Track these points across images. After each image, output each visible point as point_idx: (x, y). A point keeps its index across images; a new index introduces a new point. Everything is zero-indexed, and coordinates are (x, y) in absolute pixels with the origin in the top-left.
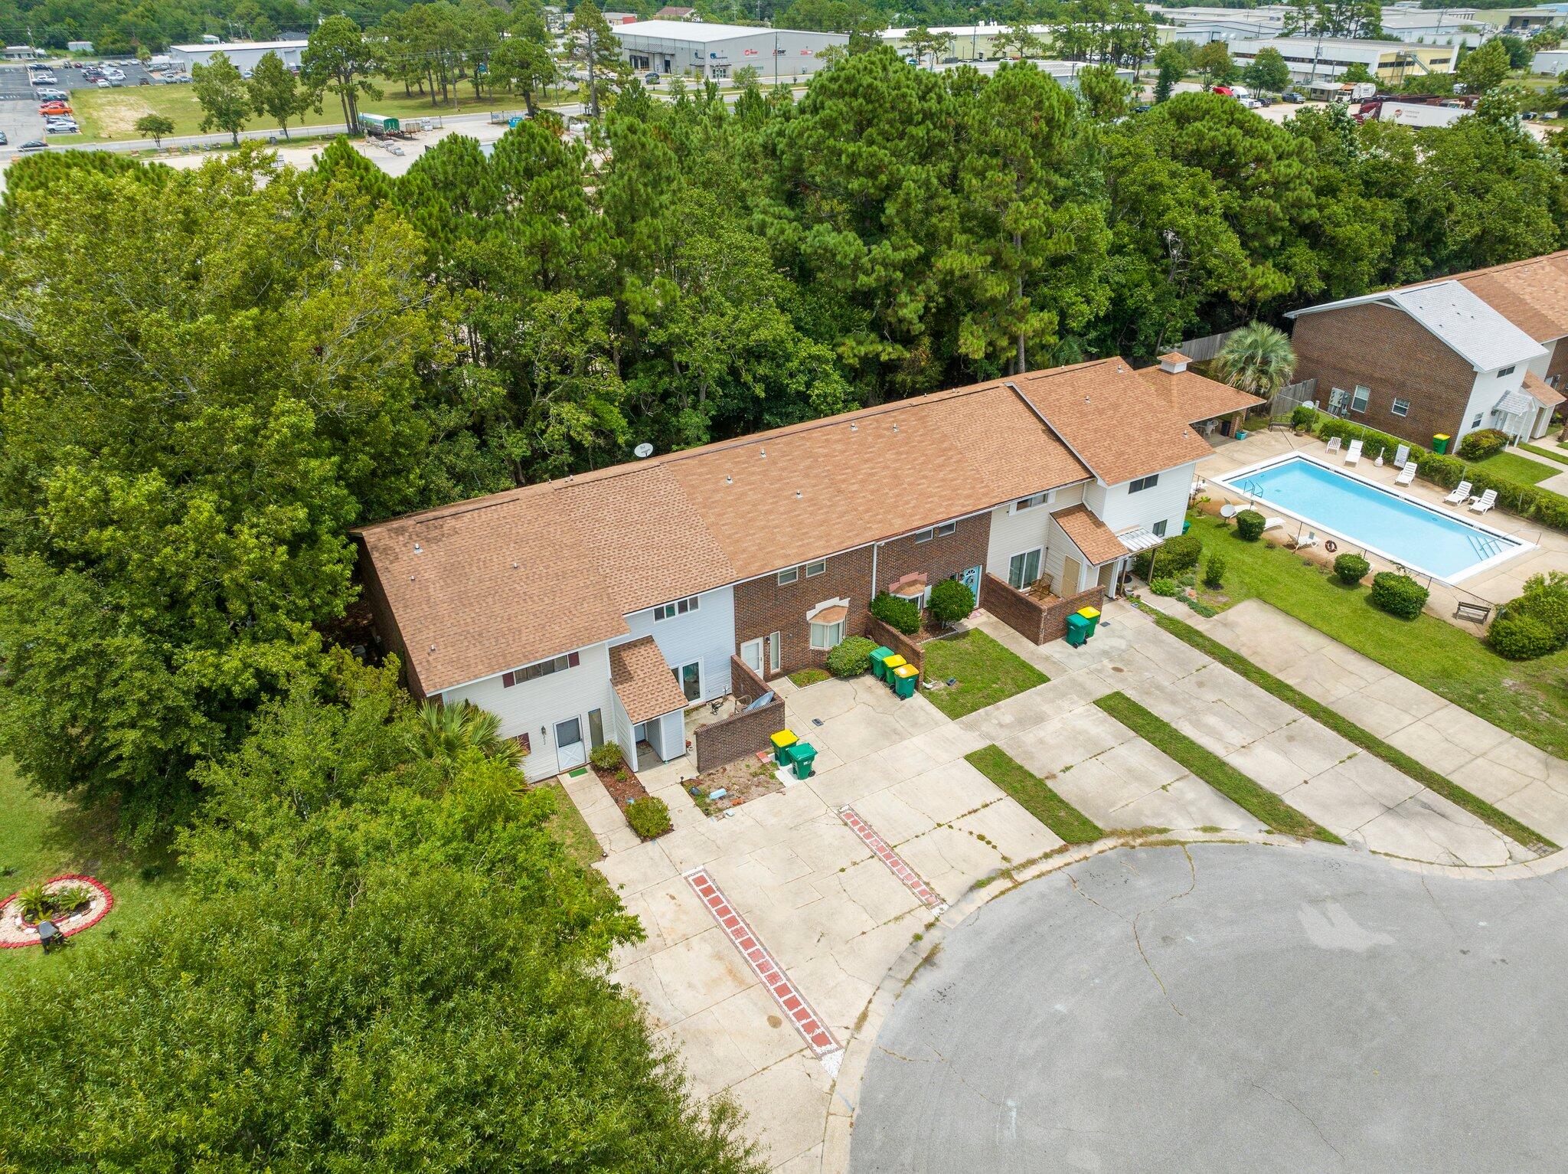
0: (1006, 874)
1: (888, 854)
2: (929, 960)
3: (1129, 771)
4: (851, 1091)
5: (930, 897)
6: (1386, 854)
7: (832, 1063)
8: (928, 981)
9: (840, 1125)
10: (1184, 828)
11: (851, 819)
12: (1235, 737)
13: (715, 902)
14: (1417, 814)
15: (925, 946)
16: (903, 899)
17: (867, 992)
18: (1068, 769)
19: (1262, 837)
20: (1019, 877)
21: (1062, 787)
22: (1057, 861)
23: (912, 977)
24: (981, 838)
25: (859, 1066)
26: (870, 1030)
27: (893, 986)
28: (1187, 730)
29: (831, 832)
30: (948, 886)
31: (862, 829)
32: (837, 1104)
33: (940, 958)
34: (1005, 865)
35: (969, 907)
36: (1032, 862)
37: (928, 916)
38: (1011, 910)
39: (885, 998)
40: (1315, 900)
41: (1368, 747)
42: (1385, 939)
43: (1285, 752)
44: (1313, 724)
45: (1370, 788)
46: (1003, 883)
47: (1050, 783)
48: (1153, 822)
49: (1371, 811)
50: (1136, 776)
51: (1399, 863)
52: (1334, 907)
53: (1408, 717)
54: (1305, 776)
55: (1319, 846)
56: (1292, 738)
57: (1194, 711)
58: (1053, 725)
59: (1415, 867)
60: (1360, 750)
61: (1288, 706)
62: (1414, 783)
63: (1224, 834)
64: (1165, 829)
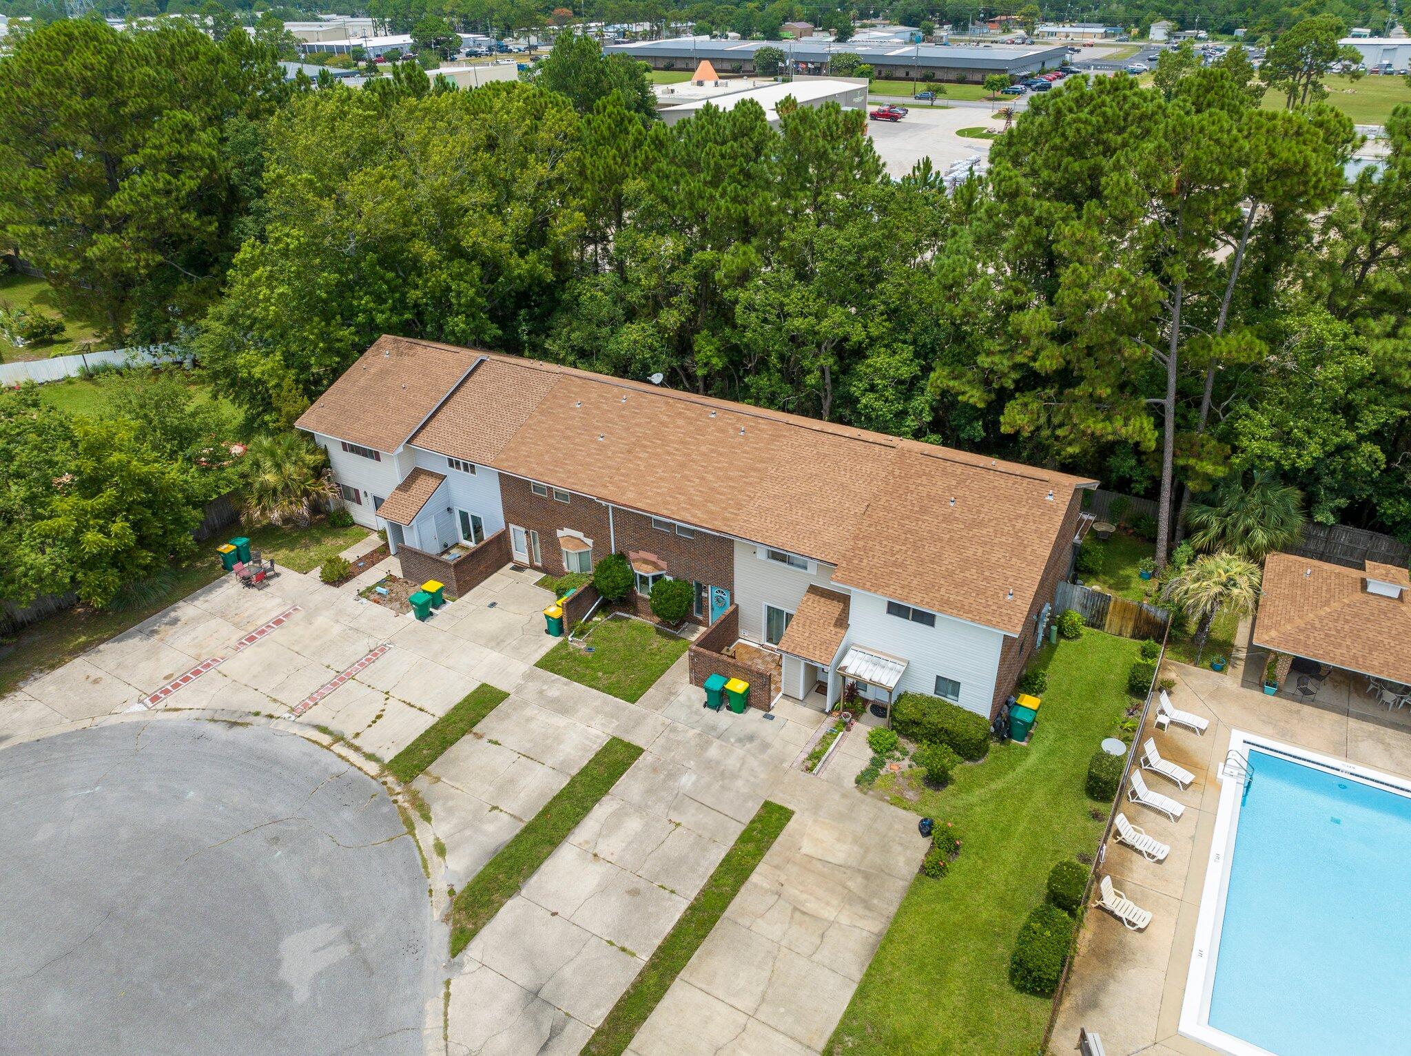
0: (339, 738)
1: (344, 678)
2: (234, 724)
3: (512, 781)
4: (113, 721)
5: (300, 709)
6: (448, 995)
7: (137, 707)
11: (378, 652)
12: (613, 848)
13: (277, 621)
14: (538, 1025)
16: (297, 698)
17: (201, 706)
18: (496, 743)
19: (442, 887)
20: (339, 748)
21: (465, 745)
22: (363, 762)
23: (216, 721)
24: (379, 717)
25: (134, 719)
26: (165, 716)
27: (208, 714)
28: (602, 811)
29: (361, 647)
31: (368, 660)
32: (99, 719)
33: (238, 729)
34: (349, 735)
35: (295, 729)
36: (357, 749)
37: (281, 711)
38: (296, 750)
39: (196, 714)
40: (349, 936)
41: (653, 965)
42: (302, 994)
43: (603, 890)
44: (675, 910)
45: (568, 972)
46: (326, 739)
47: (468, 737)
48: (436, 809)
49: (524, 977)
50: (507, 786)
51: (433, 1006)
52: (343, 950)
53: (747, 1003)
54: (565, 912)
55: (439, 935)
56: (634, 892)
57: (640, 809)
58: (560, 721)
59: (432, 1023)
60: (644, 958)
61: (701, 883)
62: (598, 1016)
63: (434, 859)
64: (427, 818)
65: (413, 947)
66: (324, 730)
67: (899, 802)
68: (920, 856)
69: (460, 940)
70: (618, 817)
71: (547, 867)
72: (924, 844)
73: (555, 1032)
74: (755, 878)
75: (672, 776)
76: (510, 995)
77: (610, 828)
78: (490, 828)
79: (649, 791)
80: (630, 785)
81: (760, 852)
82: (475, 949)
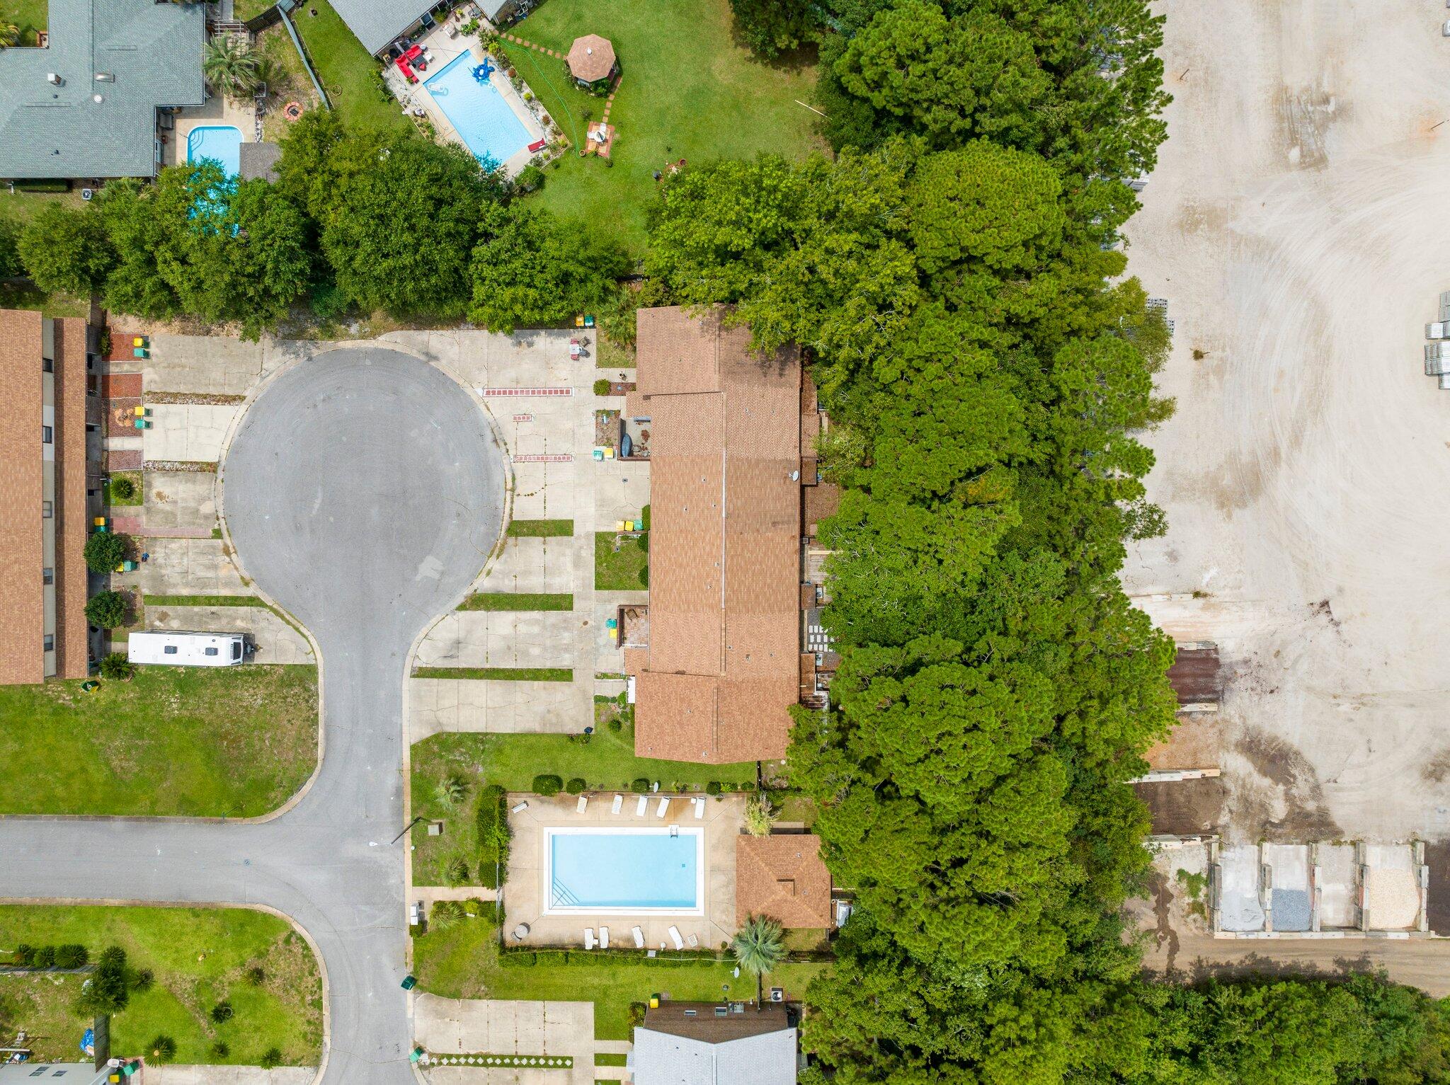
0: (513, 490)
1: (543, 458)
2: (495, 441)
3: (530, 572)
4: (468, 391)
5: (518, 459)
6: (444, 618)
7: (480, 392)
8: (489, 437)
9: (461, 382)
10: (493, 564)
11: (566, 457)
12: (522, 629)
13: (556, 392)
14: (451, 649)
15: (502, 444)
16: (522, 451)
17: (496, 416)
18: (545, 551)
19: (475, 585)
20: (509, 493)
21: (537, 541)
22: (507, 511)
23: (493, 432)
24: (532, 494)
25: (474, 397)
26: (482, 408)
27: (494, 425)
28: (536, 615)
29: (565, 447)
30: (520, 468)
31: (560, 458)
32: (466, 384)
33: (494, 445)
34: (516, 492)
35: (507, 468)
36: (512, 502)
37: (512, 452)
38: (497, 479)
39: (491, 419)
40: (443, 573)
41: (487, 670)
42: (418, 578)
43: (504, 638)
44: (510, 664)
45: (471, 647)
46: (509, 486)
47: (541, 539)
48: (503, 557)
49: (462, 635)
50: (527, 573)
51: (439, 617)
52: (437, 576)
53: (490, 704)
54: (490, 631)
55: (460, 599)
56: (509, 648)
57: (544, 627)
58: (569, 567)
59: (434, 621)
60: (488, 666)
61: (525, 667)
62: (462, 666)
63: (484, 574)
64: (498, 557)
65: (451, 596)
66: (514, 479)
67: (598, 715)
68: (575, 732)
69: (462, 607)
70: (537, 622)
71: (503, 613)
72: (582, 731)
73: (451, 657)
74: (536, 683)
75: (566, 629)
76: (453, 636)
77: (529, 622)
78: (507, 582)
79: (554, 625)
80: (553, 616)
81: (547, 679)
82: (462, 614)
